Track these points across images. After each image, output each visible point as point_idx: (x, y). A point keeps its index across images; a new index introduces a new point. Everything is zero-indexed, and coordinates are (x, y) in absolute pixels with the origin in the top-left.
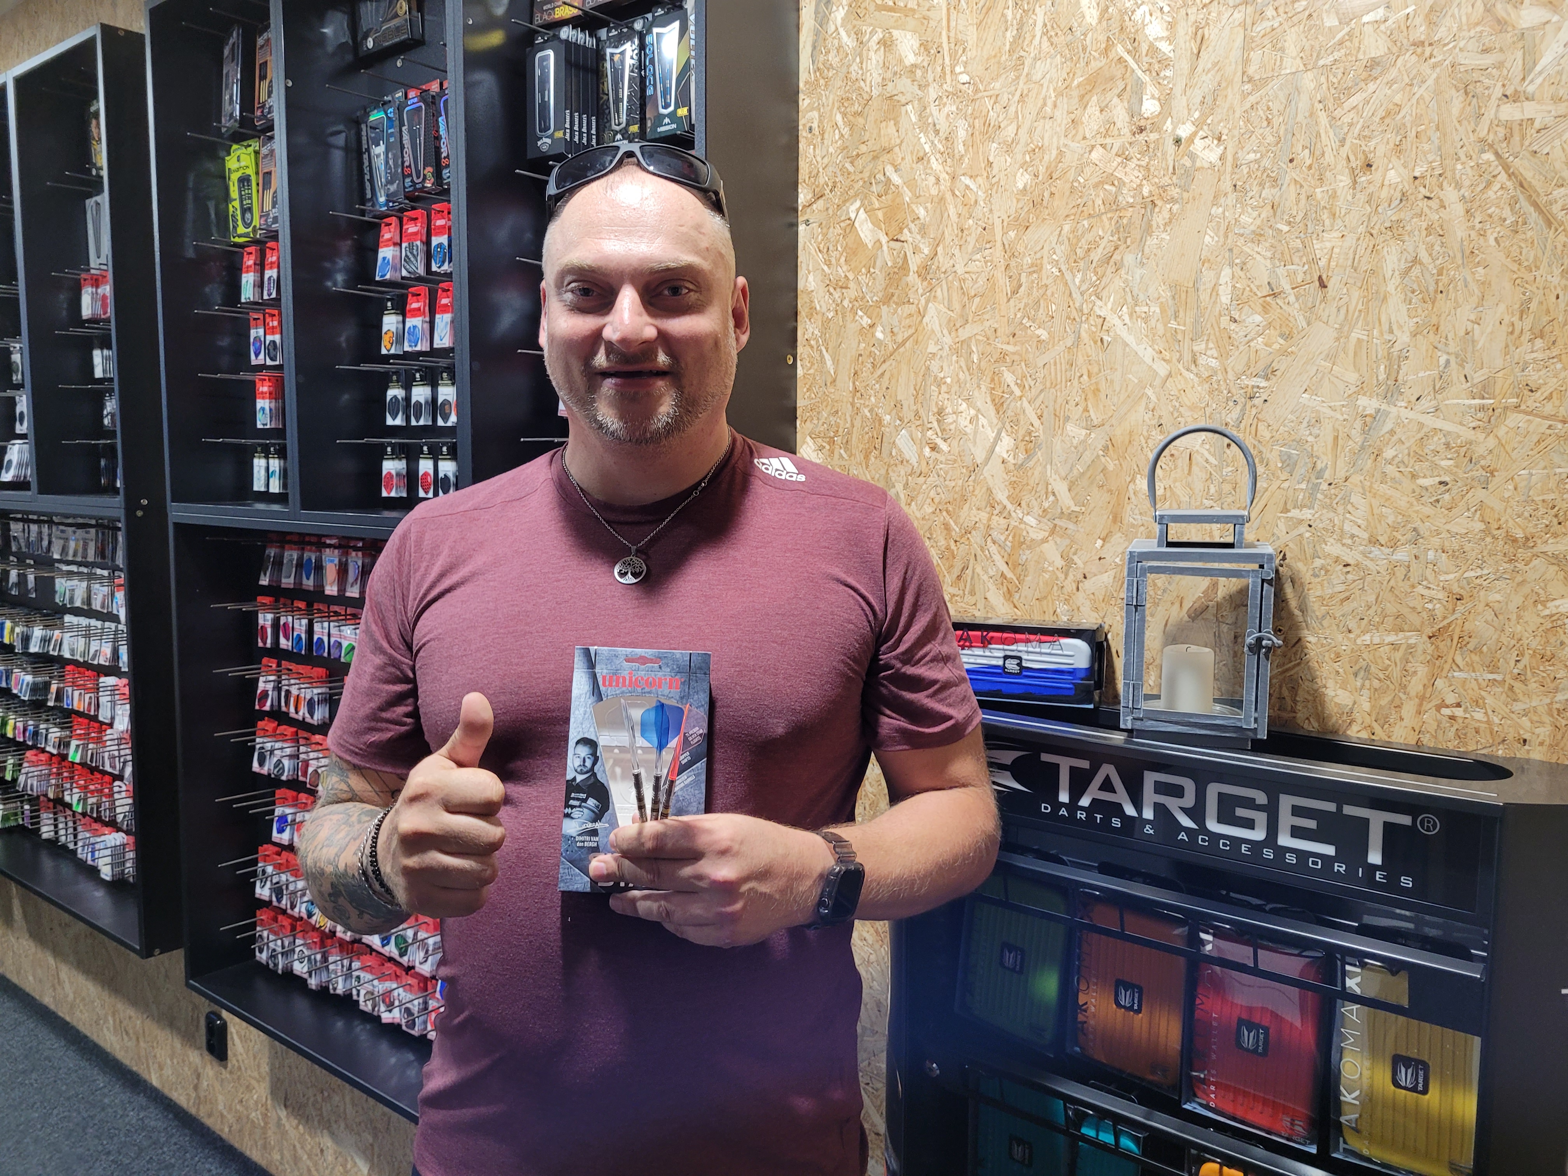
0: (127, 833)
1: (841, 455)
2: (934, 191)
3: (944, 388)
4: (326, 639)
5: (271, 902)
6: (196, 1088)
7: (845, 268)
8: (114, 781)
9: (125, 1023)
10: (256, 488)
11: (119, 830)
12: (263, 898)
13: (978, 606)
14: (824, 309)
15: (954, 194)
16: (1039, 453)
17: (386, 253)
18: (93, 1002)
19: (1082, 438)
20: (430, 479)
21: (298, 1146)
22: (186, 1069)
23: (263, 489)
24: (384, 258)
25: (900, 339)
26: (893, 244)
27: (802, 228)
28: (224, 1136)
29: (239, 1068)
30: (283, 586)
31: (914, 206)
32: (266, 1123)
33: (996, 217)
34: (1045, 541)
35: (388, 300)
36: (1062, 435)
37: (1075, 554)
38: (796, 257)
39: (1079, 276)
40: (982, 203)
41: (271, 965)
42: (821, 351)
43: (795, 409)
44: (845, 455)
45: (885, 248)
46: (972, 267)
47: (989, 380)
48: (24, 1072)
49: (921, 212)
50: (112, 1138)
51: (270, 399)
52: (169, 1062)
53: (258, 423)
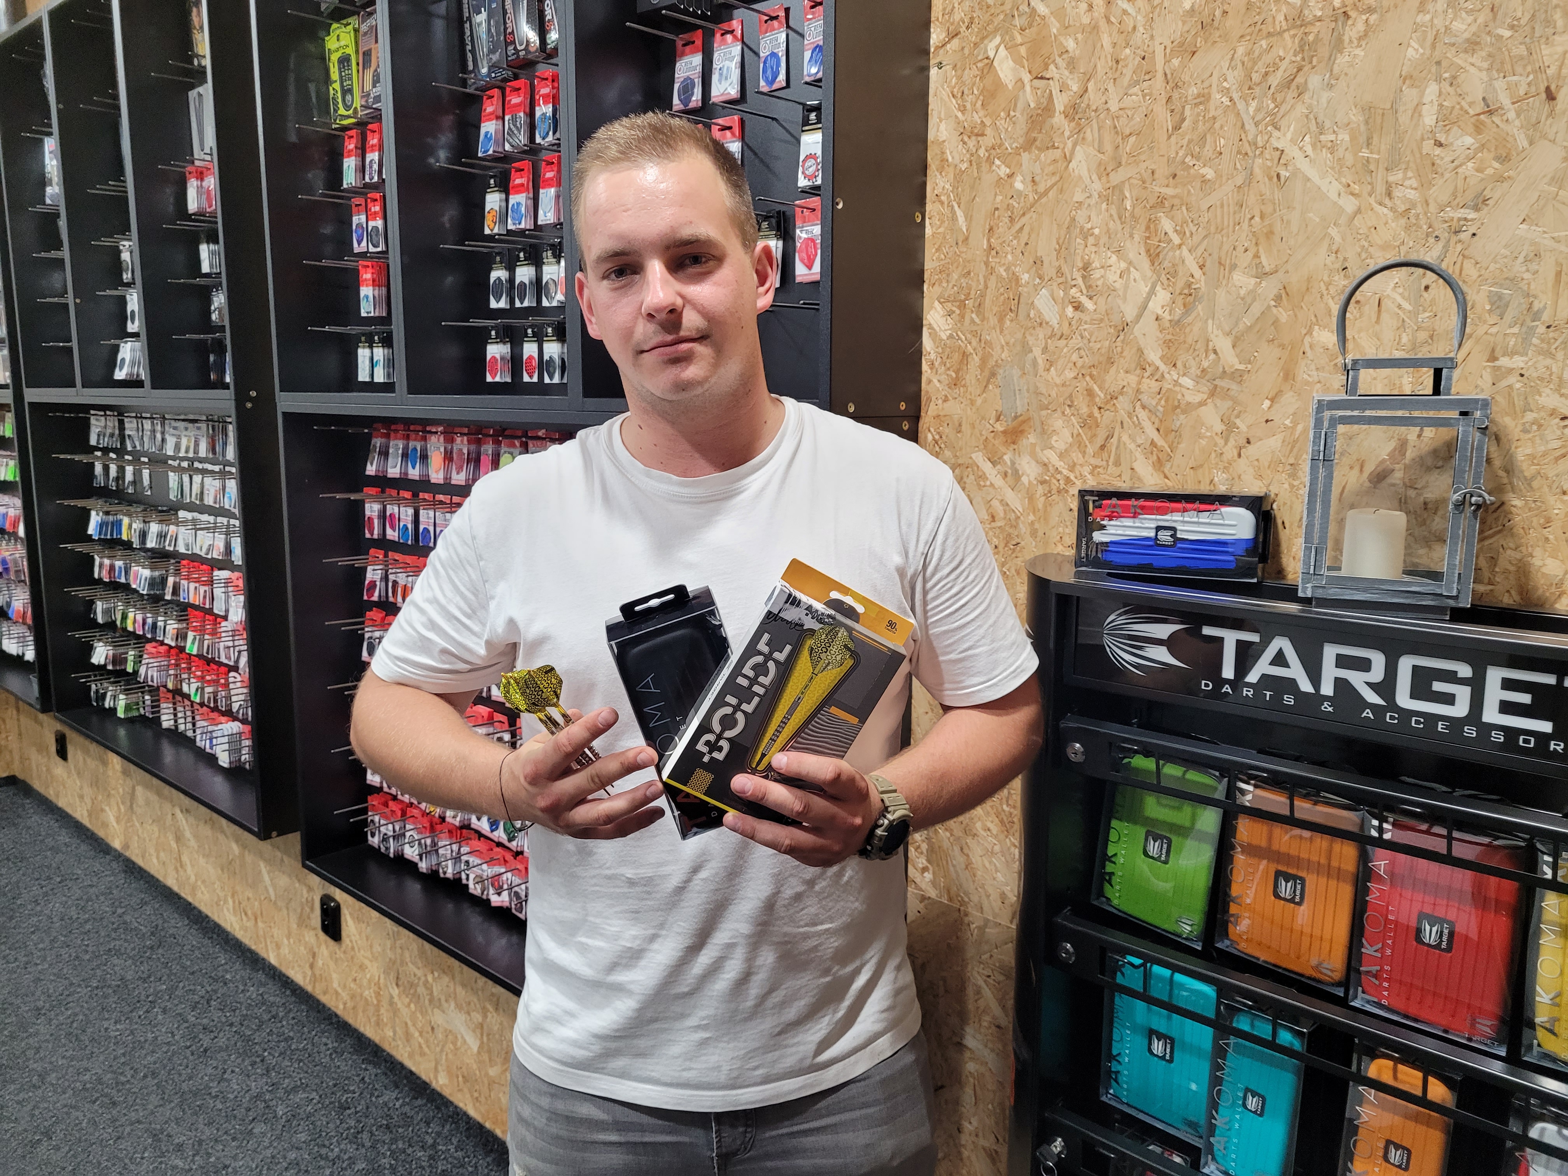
0: (244, 721)
1: (973, 321)
2: (1086, 20)
3: (1091, 240)
4: (431, 529)
5: (381, 788)
6: (312, 966)
7: (982, 113)
8: (229, 671)
9: (244, 904)
10: (360, 379)
11: (235, 719)
12: (373, 784)
13: (1123, 478)
14: (957, 161)
15: (1108, 21)
16: (1200, 307)
17: (489, 127)
18: (214, 884)
19: (1251, 287)
20: (535, 363)
21: (410, 1023)
22: (302, 948)
23: (367, 379)
24: (487, 133)
25: (1041, 188)
26: (1038, 83)
27: (933, 72)
28: (339, 1012)
29: (353, 948)
30: (389, 476)
31: (1062, 39)
32: (379, 1001)
33: (1157, 43)
34: (1202, 404)
35: (491, 177)
36: (1227, 285)
37: (1238, 416)
38: (928, 104)
39: (1254, 104)
40: (1141, 29)
41: (383, 850)
42: (953, 207)
43: (922, 272)
44: (977, 320)
45: (1028, 88)
46: (1128, 101)
47: (1143, 228)
48: (152, 948)
49: (1070, 44)
50: (234, 1011)
51: (374, 286)
52: (285, 941)
53: (362, 311)
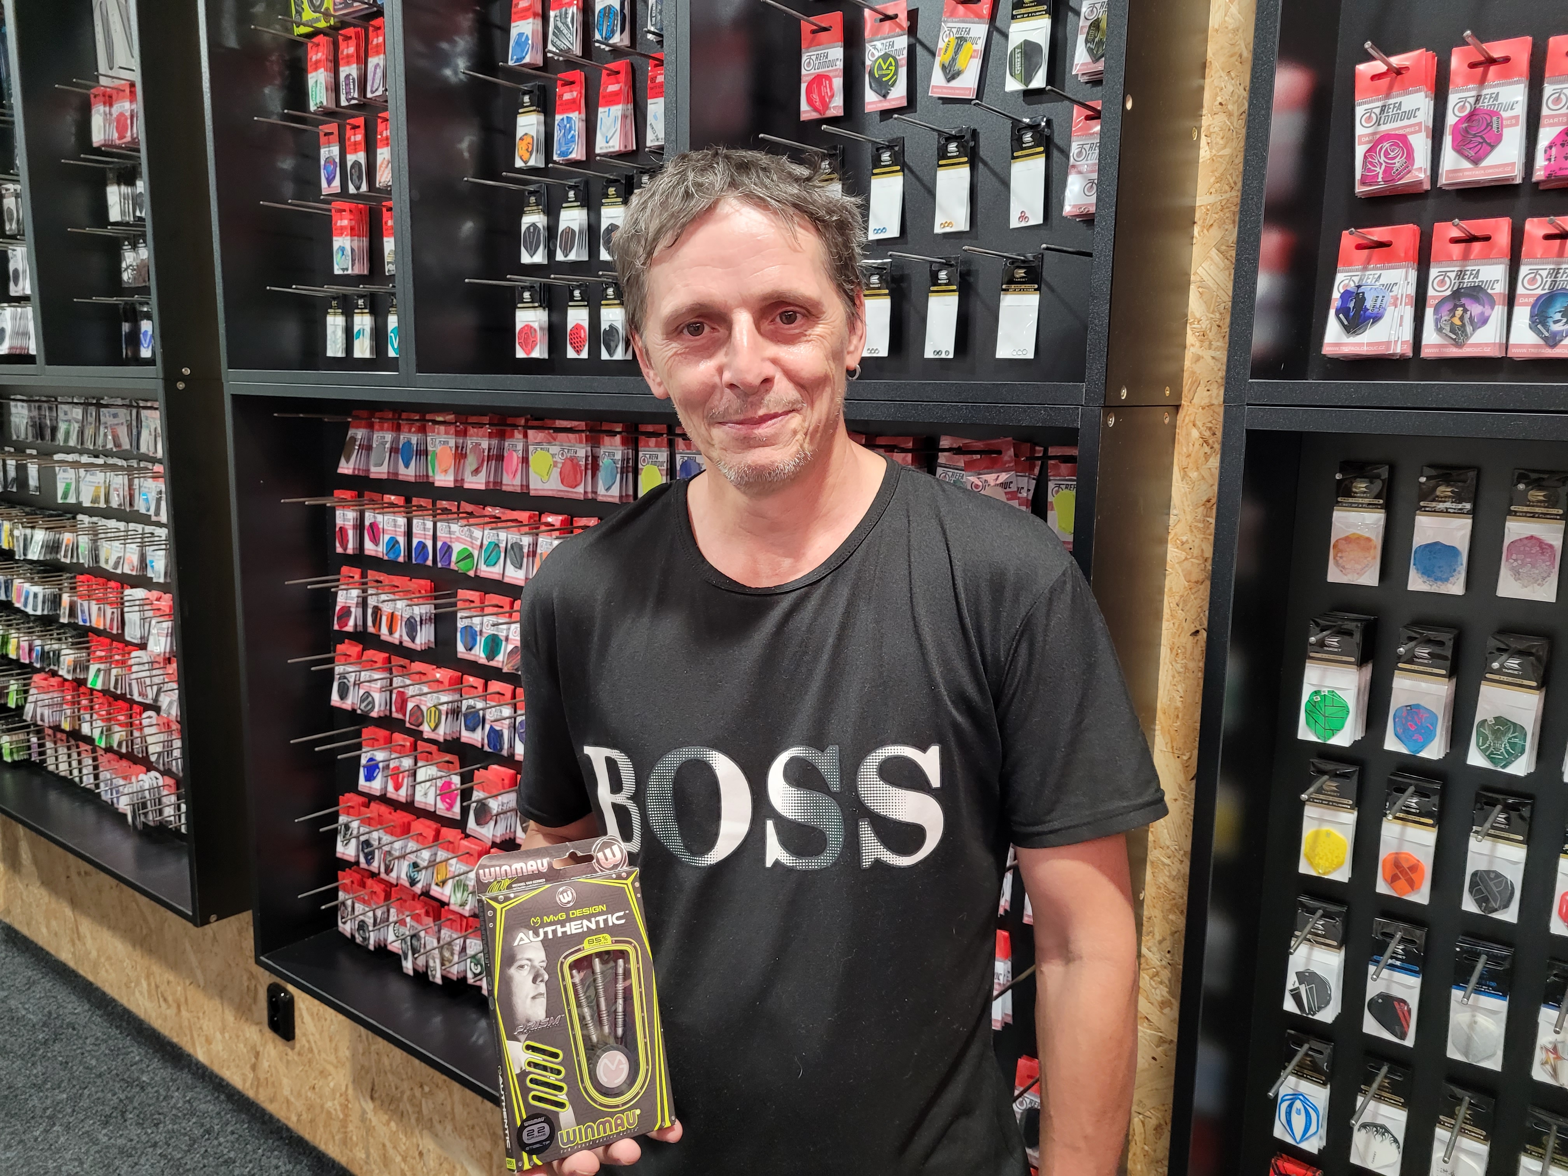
0: (166, 772)
4: (429, 544)
5: (357, 863)
6: (254, 1068)
8: (144, 711)
9: (162, 988)
10: (330, 354)
11: (149, 767)
12: (346, 858)
17: (522, 28)
18: (122, 962)
20: (585, 334)
21: (389, 1145)
22: (242, 1046)
23: (340, 354)
24: (521, 35)
28: (291, 1125)
29: (311, 1050)
30: (372, 476)
32: (346, 1116)
35: (525, 93)
41: (359, 940)
48: (45, 1043)
50: (156, 1125)
51: (352, 235)
52: (218, 1036)
53: (336, 267)
